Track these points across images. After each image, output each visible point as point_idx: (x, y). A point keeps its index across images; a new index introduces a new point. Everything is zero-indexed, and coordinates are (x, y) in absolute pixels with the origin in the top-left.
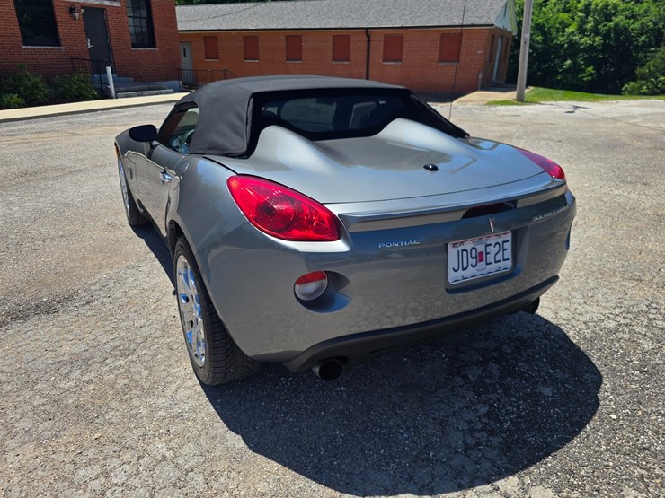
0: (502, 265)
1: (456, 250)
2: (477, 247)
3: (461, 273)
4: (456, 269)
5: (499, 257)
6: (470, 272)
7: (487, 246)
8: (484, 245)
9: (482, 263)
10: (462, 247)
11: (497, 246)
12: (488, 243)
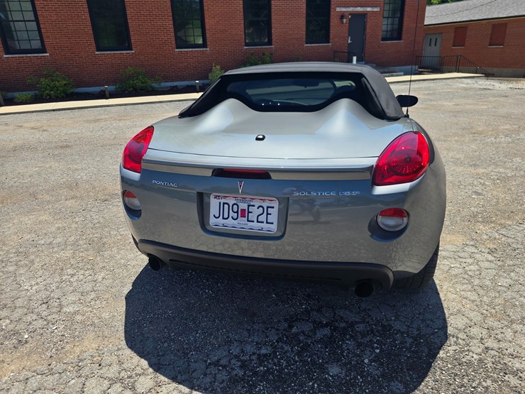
0: (265, 225)
1: (217, 201)
2: (240, 205)
3: (220, 221)
4: (217, 216)
5: (262, 218)
6: (230, 222)
7: (249, 206)
8: (246, 205)
9: (244, 219)
10: (223, 201)
11: (261, 208)
12: (252, 204)
